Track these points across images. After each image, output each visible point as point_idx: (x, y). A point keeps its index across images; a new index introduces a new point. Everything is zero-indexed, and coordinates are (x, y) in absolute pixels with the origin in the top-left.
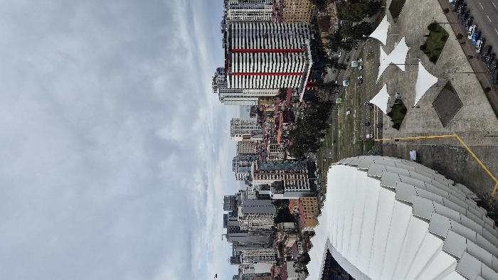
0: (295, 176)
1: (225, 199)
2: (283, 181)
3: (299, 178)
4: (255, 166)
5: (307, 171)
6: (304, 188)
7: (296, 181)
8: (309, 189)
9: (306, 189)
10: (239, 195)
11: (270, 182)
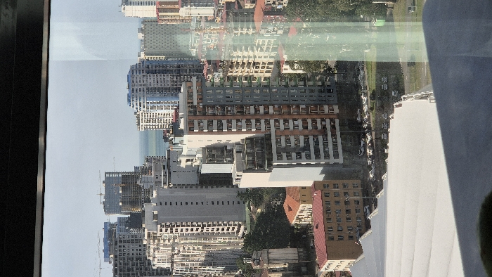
0: (305, 121)
1: (109, 180)
2: (268, 137)
3: (314, 127)
5: (336, 110)
6: (327, 156)
7: (306, 138)
8: (340, 160)
9: (332, 160)
10: (145, 171)
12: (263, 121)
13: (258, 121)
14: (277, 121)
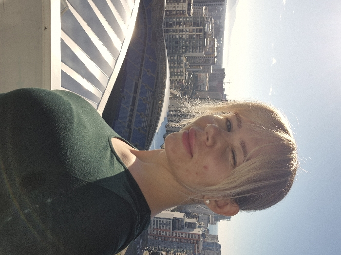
0: (160, 234)
2: (173, 230)
3: (157, 231)
4: (198, 248)
5: (149, 237)
6: (154, 221)
7: (160, 228)
10: (216, 220)
11: (185, 231)
12: (174, 235)
13: (176, 236)
14: (169, 235)
